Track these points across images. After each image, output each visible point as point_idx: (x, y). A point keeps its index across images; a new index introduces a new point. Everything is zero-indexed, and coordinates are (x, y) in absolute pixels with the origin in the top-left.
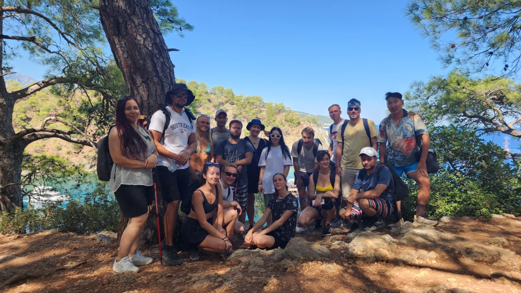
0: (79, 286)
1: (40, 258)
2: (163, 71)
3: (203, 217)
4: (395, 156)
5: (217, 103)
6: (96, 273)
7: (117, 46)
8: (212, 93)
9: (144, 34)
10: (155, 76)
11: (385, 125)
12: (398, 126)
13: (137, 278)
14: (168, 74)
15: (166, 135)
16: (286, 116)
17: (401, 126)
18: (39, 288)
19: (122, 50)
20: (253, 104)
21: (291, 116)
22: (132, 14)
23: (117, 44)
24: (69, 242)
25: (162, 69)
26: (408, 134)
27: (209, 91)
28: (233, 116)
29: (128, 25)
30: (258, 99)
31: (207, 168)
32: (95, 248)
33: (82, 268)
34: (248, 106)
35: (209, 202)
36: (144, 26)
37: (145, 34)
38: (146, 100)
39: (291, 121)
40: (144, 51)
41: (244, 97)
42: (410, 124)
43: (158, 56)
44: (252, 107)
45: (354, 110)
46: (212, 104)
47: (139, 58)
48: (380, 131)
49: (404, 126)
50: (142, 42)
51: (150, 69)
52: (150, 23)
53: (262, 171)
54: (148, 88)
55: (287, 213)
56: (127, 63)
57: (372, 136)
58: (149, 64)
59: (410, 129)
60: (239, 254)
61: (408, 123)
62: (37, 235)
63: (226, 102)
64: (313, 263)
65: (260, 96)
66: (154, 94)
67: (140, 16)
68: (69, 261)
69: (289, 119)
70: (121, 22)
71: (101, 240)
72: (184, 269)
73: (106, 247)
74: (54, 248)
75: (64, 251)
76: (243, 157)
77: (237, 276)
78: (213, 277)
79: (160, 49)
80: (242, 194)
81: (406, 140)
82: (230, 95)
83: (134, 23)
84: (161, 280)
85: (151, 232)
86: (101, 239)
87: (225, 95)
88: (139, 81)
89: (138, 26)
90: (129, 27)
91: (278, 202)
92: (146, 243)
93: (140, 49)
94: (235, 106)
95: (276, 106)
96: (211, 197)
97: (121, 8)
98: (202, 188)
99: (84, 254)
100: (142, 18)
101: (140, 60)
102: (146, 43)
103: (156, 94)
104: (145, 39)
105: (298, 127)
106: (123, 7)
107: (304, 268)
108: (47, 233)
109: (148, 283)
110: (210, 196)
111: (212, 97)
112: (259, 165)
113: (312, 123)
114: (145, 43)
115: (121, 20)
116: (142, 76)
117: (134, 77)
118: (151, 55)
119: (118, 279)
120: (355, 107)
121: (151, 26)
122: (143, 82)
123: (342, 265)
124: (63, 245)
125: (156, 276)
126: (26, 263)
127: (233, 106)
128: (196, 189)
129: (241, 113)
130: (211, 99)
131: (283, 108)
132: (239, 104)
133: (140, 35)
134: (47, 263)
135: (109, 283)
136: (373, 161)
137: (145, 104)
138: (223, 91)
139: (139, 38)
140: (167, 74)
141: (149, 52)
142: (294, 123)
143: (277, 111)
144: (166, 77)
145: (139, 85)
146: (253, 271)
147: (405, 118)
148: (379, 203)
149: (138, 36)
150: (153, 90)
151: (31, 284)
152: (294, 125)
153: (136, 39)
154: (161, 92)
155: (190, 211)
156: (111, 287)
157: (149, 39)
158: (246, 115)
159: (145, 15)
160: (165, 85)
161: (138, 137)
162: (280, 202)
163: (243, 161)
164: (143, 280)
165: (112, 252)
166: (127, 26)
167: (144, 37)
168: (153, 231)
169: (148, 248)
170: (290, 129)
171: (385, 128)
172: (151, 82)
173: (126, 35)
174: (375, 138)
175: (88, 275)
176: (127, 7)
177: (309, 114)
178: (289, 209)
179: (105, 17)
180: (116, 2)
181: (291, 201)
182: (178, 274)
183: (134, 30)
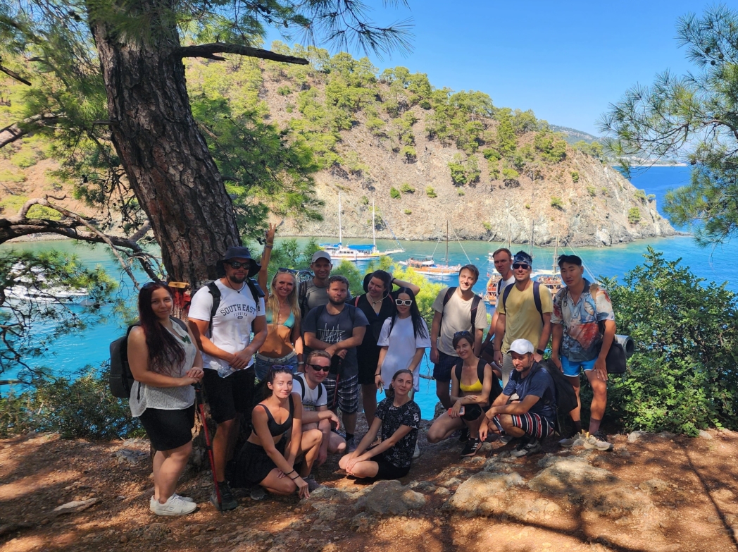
0: (89, 543)
1: (33, 488)
2: (213, 216)
3: (269, 442)
4: (570, 346)
5: (393, 104)
6: (115, 521)
7: (139, 181)
8: (383, 82)
9: (180, 164)
10: (200, 227)
11: (561, 299)
12: (575, 304)
13: (167, 533)
14: (222, 219)
15: (214, 323)
16: (538, 138)
17: (579, 305)
18: (35, 545)
19: (146, 188)
20: (470, 109)
21: (549, 140)
22: (160, 137)
23: (139, 178)
24: (76, 459)
25: (211, 213)
26: (587, 318)
27: (377, 77)
28: (428, 133)
29: (155, 152)
30: (482, 99)
31: (274, 375)
32: (116, 473)
33: (95, 511)
34: (460, 114)
35: (277, 422)
36: (180, 153)
37: (182, 165)
38: (188, 261)
39: (548, 150)
40: (181, 190)
41: (452, 94)
42: (590, 304)
43: (204, 195)
44: (467, 117)
45: (520, 269)
46: (383, 106)
47: (173, 201)
48: (554, 307)
49: (582, 306)
50: (177, 178)
51: (192, 217)
52: (190, 145)
53: (382, 352)
54: (190, 243)
55: (403, 429)
56: (155, 207)
57: (544, 311)
58: (190, 209)
59: (590, 310)
60: (318, 496)
61: (588, 302)
62: (25, 443)
63: (414, 103)
64: (395, 519)
65: (485, 93)
66: (199, 252)
67: (173, 137)
68: (76, 494)
69: (543, 146)
70: (143, 149)
71: (125, 459)
72: (235, 517)
73: (133, 472)
74: (55, 468)
75: (71, 475)
76: (349, 334)
77: (290, 538)
78: (262, 537)
79: (208, 183)
80: (349, 389)
81: (585, 326)
82: (423, 88)
83: (164, 149)
84: (197, 538)
85: (201, 451)
86: (125, 457)
87: (412, 86)
88: (174, 233)
89: (170, 153)
90: (156, 155)
91: (392, 411)
92: (192, 468)
93: (175, 187)
94: (432, 111)
95: (519, 116)
96: (281, 415)
97: (143, 126)
98: (265, 403)
99: (98, 482)
100: (177, 139)
101: (175, 204)
102: (185, 177)
103: (202, 251)
104: (181, 173)
105: (561, 163)
106: (146, 126)
107: (380, 526)
108: (43, 439)
109: (180, 541)
110: (278, 413)
111: (384, 90)
112: (378, 344)
113: (590, 157)
114: (183, 178)
115: (142, 146)
116: (179, 228)
117: (167, 227)
118: (194, 195)
119: (141, 535)
120: (523, 263)
121: (191, 149)
122: (181, 235)
123: (431, 521)
124: (68, 464)
125: (193, 531)
126: (13, 496)
127: (428, 112)
128: (257, 403)
129: (445, 127)
130: (381, 94)
131: (532, 121)
132: (441, 108)
133: (174, 167)
134: (44, 497)
135: (129, 540)
136: (525, 360)
137: (186, 267)
138: (407, 79)
139: (172, 171)
140: (220, 220)
141: (188, 191)
142: (553, 155)
143: (521, 126)
144: (218, 225)
145: (175, 239)
146: (314, 530)
147: (585, 294)
148: (529, 420)
149: (171, 168)
150: (197, 246)
151: (23, 539)
152: (554, 158)
153: (168, 173)
154: (211, 249)
155: (251, 433)
156: (131, 546)
157: (189, 171)
158: (456, 133)
159: (181, 135)
160: (217, 238)
161: (172, 341)
162: (395, 411)
163: (349, 342)
164: (174, 537)
165: (141, 481)
166: (153, 153)
167: (181, 169)
168: (204, 450)
169: (194, 477)
170: (544, 166)
171: (560, 303)
172: (193, 235)
173: (152, 168)
174: (549, 314)
175: (103, 523)
176: (152, 126)
177: (586, 134)
178: (407, 425)
179: (118, 135)
180: (135, 118)
181: (412, 413)
182: (224, 527)
183: (164, 160)
